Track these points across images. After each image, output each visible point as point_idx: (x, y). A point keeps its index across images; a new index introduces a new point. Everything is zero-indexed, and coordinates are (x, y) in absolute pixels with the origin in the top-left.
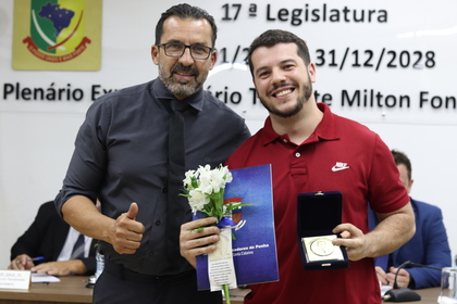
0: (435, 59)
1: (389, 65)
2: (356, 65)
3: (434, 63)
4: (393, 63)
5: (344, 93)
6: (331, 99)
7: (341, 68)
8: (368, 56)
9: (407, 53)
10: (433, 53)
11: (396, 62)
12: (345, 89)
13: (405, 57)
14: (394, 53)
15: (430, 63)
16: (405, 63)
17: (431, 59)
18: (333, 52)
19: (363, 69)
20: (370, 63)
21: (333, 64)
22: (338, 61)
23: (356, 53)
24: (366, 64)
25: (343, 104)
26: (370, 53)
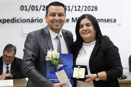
0: (97, 8)
1: (85, 10)
2: (76, 10)
3: (97, 9)
4: (86, 10)
5: (73, 18)
6: (69, 20)
7: (71, 11)
8: (79, 7)
9: (90, 6)
10: (97, 7)
11: (87, 9)
12: (73, 17)
13: (89, 8)
14: (86, 7)
15: (96, 9)
16: (89, 9)
17: (96, 8)
18: (69, 7)
19: (77, 11)
20: (79, 9)
21: (69, 10)
22: (70, 9)
23: (75, 7)
24: (78, 10)
25: (72, 22)
26: (80, 6)
